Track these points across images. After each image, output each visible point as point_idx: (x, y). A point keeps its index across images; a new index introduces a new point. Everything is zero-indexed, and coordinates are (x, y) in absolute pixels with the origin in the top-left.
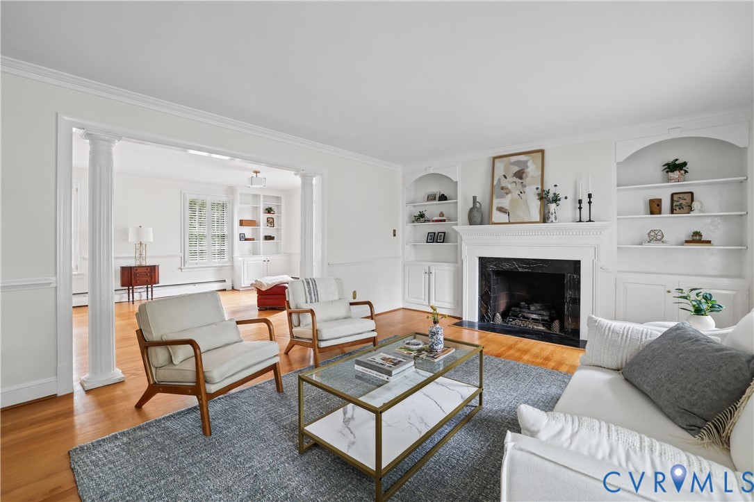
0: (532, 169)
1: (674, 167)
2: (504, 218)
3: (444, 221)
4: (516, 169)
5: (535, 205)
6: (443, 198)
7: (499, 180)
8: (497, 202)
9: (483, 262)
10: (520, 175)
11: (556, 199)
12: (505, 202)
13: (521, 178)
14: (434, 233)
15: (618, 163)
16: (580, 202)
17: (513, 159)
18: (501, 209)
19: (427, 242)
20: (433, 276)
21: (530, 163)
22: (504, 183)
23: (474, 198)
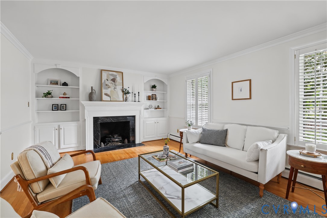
0: (119, 79)
1: (154, 87)
2: (108, 98)
3: (69, 98)
4: (112, 78)
5: (121, 94)
6: (65, 84)
7: (105, 81)
8: (104, 91)
9: (96, 119)
10: (114, 80)
11: (128, 93)
12: (108, 91)
13: (114, 82)
14: (58, 105)
15: (144, 83)
16: (135, 94)
17: (111, 73)
18: (106, 94)
19: (53, 110)
20: (62, 131)
21: (118, 76)
22: (107, 83)
23: (92, 87)
